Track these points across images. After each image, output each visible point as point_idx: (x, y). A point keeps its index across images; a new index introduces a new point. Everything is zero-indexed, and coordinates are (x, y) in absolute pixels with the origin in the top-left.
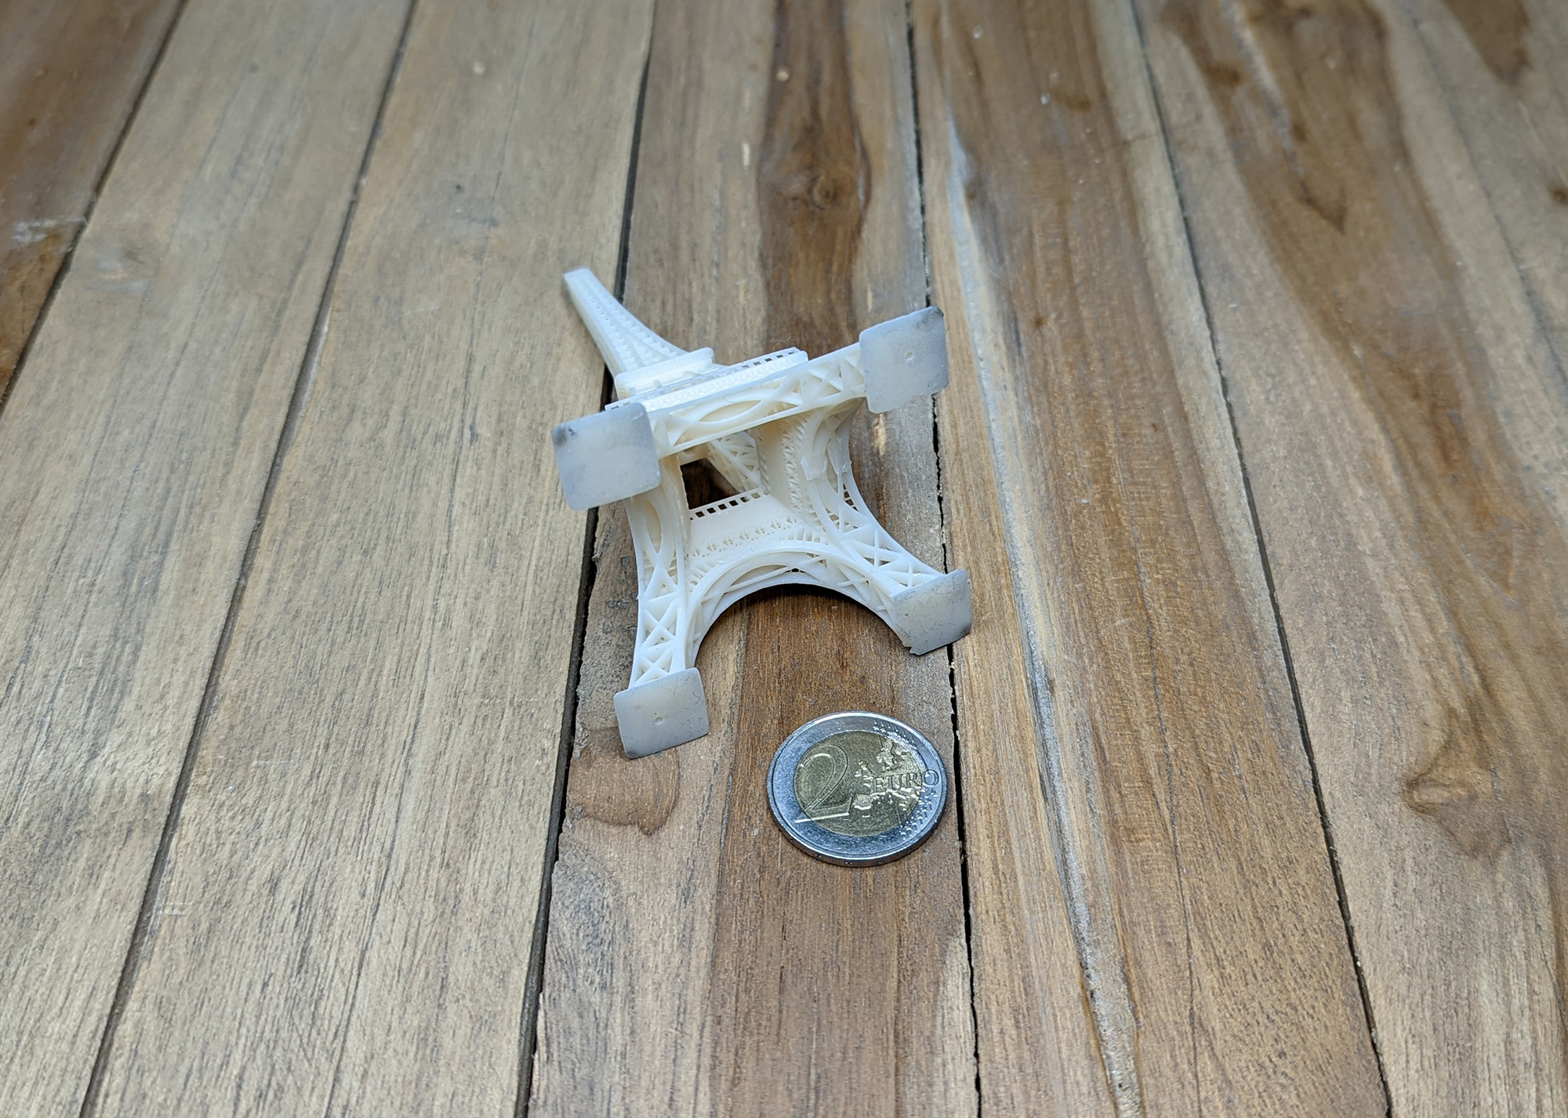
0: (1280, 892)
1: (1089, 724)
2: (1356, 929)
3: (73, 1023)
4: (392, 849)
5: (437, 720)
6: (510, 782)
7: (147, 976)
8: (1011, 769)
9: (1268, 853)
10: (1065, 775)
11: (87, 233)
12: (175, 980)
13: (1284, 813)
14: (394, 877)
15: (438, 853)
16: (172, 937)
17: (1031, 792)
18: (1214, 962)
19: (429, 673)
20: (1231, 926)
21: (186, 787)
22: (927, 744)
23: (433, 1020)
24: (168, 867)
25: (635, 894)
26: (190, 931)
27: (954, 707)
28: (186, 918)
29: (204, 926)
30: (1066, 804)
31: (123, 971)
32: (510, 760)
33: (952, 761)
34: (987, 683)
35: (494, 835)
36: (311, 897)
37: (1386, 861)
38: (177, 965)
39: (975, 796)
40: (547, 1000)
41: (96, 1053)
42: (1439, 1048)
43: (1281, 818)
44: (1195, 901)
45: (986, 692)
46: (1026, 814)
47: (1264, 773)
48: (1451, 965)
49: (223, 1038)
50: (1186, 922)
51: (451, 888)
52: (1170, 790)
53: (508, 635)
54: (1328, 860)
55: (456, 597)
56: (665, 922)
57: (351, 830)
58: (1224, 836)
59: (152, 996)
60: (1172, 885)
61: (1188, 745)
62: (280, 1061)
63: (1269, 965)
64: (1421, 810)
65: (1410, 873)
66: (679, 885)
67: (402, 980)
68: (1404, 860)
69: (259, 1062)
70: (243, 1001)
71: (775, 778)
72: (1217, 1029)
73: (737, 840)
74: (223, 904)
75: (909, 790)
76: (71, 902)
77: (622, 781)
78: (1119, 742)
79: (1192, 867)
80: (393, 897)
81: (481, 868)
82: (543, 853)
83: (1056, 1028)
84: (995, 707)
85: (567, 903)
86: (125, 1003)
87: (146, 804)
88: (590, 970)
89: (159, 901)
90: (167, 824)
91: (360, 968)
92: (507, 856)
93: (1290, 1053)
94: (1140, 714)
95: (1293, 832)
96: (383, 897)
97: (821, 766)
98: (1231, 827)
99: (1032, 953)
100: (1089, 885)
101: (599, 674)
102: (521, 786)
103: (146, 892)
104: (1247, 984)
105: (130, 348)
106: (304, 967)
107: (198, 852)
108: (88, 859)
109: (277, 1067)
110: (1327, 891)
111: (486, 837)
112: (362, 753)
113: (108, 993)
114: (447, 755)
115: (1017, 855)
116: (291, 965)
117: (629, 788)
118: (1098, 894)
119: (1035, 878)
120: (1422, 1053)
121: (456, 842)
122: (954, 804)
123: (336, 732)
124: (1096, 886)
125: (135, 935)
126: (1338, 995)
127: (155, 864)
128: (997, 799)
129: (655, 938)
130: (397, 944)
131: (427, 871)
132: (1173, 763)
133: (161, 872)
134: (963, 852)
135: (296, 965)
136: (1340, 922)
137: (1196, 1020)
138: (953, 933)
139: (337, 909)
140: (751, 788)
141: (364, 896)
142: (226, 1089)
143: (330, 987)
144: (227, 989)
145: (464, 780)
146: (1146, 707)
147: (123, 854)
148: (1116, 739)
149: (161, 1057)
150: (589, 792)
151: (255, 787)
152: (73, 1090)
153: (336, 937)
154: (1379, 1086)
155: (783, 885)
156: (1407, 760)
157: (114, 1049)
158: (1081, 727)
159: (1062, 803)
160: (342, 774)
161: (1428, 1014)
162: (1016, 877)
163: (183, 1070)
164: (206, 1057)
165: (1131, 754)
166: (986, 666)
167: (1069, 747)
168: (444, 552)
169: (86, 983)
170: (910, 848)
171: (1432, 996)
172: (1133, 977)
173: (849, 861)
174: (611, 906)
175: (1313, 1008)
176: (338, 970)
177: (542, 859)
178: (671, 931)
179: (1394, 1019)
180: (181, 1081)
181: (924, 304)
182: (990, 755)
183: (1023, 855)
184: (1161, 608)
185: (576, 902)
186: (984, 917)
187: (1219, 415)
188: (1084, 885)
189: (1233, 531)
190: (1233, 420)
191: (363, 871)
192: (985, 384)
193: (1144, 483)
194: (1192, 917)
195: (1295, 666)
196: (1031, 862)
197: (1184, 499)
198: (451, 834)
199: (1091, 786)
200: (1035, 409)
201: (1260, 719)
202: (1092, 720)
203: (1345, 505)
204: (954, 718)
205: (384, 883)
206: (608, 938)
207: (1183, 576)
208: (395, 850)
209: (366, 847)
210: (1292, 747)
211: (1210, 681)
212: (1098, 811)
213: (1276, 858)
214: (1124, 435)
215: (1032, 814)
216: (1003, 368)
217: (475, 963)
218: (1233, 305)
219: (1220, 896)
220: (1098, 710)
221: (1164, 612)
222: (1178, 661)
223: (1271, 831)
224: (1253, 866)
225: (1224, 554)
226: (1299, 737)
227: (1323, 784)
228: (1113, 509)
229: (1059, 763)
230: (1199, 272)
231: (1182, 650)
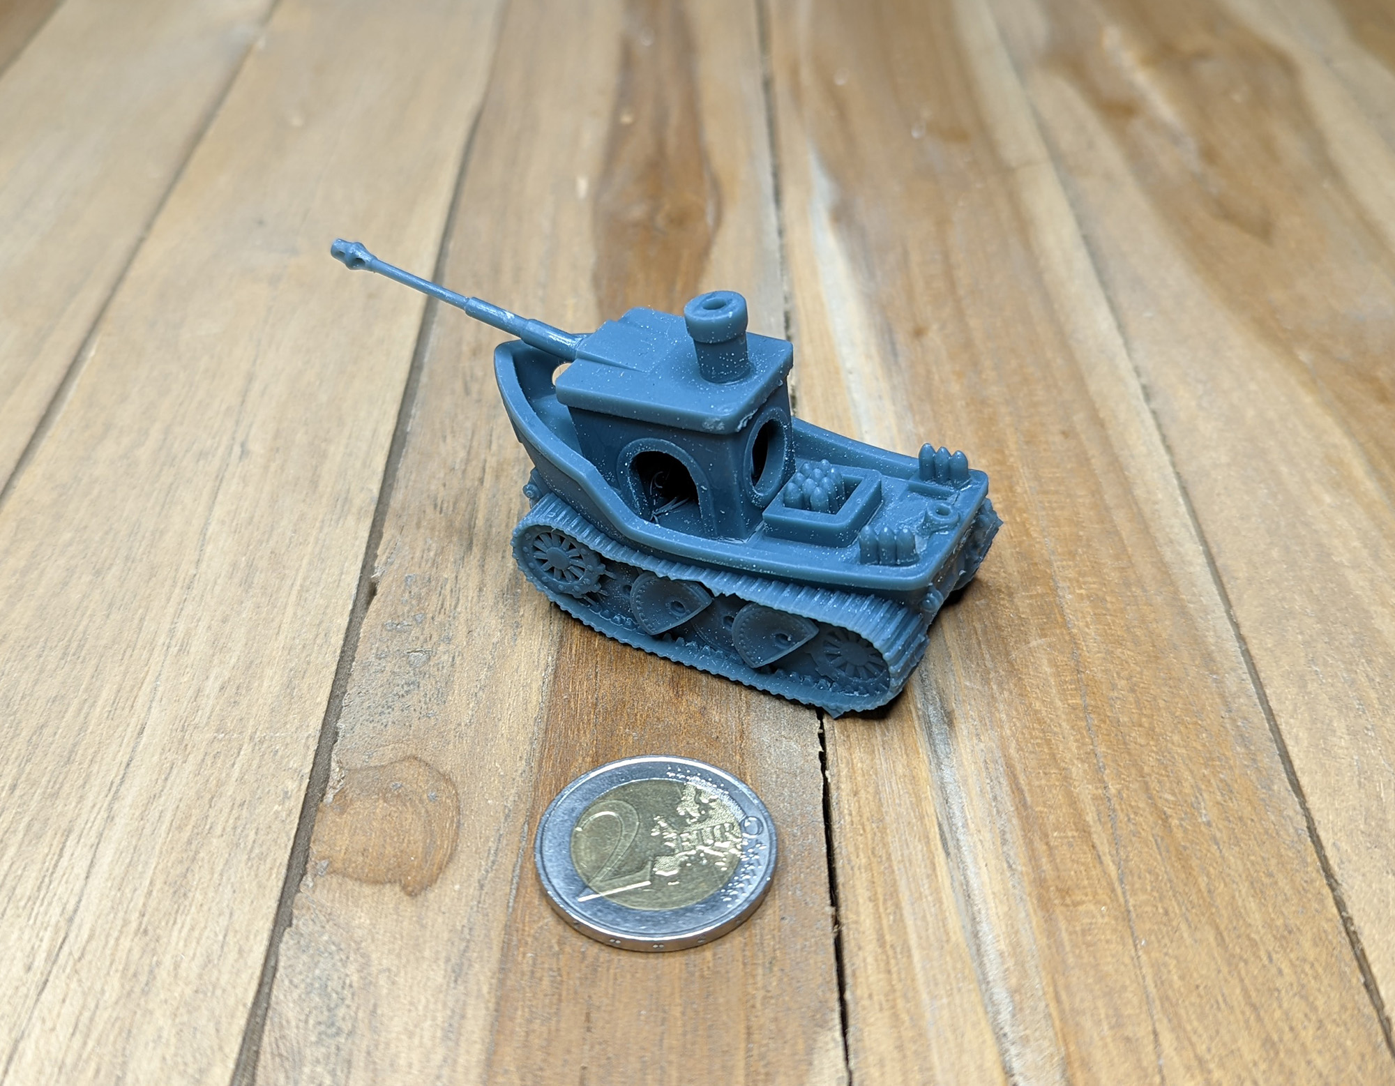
0: (1280, 972)
1: (1001, 761)
4: (75, 911)
5: (156, 758)
6: (239, 831)
8: (899, 814)
9: (1256, 918)
10: (972, 826)
13: (1273, 868)
14: (74, 945)
15: (134, 917)
17: (928, 843)
18: (1195, 1063)
19: (154, 704)
20: (1215, 1016)
25: (389, 970)
27: (822, 743)
32: (242, 805)
33: (820, 807)
35: (211, 894)
39: (851, 849)
43: (1270, 875)
44: (1160, 983)
46: (921, 870)
47: (1241, 819)
50: (1150, 1010)
51: (146, 961)
52: (1115, 841)
53: (258, 661)
54: (1342, 929)
55: (199, 620)
56: (426, 1007)
57: (27, 887)
58: (1194, 897)
60: (1127, 960)
61: (1135, 785)
63: (1275, 1068)
66: (448, 960)
73: (530, 903)
77: (383, 830)
78: (1043, 782)
79: (1153, 938)
80: (68, 970)
81: (189, 935)
82: (272, 917)
85: (296, 981)
88: (319, 1069)
92: (224, 921)
94: (1069, 748)
95: (1289, 892)
96: (54, 971)
98: (1203, 886)
100: (1010, 963)
101: (366, 705)
102: (252, 835)
110: (1347, 969)
111: (199, 896)
112: (55, 795)
114: (163, 798)
115: (909, 922)
117: (392, 838)
118: (1024, 974)
119: (936, 954)
121: (159, 903)
123: (27, 771)
124: (1021, 964)
128: (881, 852)
129: (411, 1028)
130: (63, 1032)
131: (117, 939)
132: (1117, 807)
134: (837, 922)
136: (1369, 1010)
138: (823, 1024)
141: (29, 968)
145: (180, 828)
146: (1077, 741)
148: (1039, 779)
150: (339, 843)
158: (991, 766)
159: (968, 859)
160: (26, 819)
162: (909, 950)
165: (1058, 796)
167: (975, 791)
168: (192, 571)
174: (355, 985)
177: (269, 925)
178: (434, 1019)
181: (782, 319)
182: (871, 798)
183: (919, 923)
184: (1087, 626)
185: (308, 981)
186: (866, 1002)
187: (1142, 422)
188: (1003, 963)
189: (1171, 542)
190: (1159, 426)
191: (34, 940)
192: (856, 396)
193: (1056, 492)
194: (1158, 1003)
195: (1268, 692)
196: (930, 931)
197: (1107, 509)
198: (154, 893)
199: (1008, 836)
200: (918, 418)
201: (1229, 754)
202: (1007, 757)
203: (1309, 513)
204: (823, 757)
205: (58, 955)
206: (347, 1026)
207: (1112, 591)
208: (79, 913)
209: (42, 909)
210: (1275, 787)
211: (1159, 709)
212: (1019, 868)
213: (1270, 926)
214: (1027, 443)
215: (930, 872)
216: (877, 379)
217: (164, 1059)
218: (1148, 314)
219: (1195, 975)
220: (1013, 745)
221: (1091, 631)
222: (1114, 687)
223: (1259, 892)
224: (1239, 937)
225: (1163, 568)
226: (1284, 775)
227: (1322, 834)
228: (1018, 519)
229: (963, 811)
230: (1104, 284)
231: (1118, 674)
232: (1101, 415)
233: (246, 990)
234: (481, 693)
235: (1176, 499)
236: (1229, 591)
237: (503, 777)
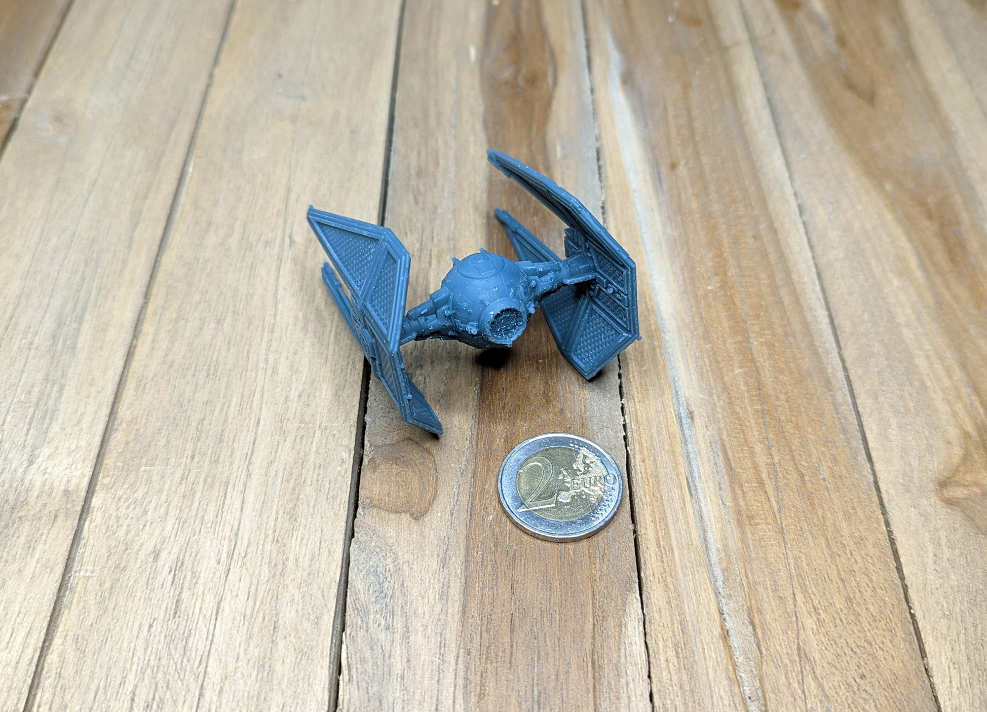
0: (856, 561)
1: (719, 442)
2: (909, 586)
3: (16, 653)
4: (238, 529)
5: (269, 438)
6: (320, 482)
7: (68, 620)
8: (666, 473)
9: (846, 533)
10: (703, 478)
11: (29, 105)
12: (88, 623)
13: (855, 505)
14: (240, 549)
15: (270, 532)
16: (85, 591)
17: (681, 490)
18: (812, 610)
19: (263, 406)
20: (823, 585)
21: (96, 485)
22: (607, 456)
23: (269, 651)
24: (83, 542)
25: (409, 561)
26: (98, 587)
27: (625, 430)
28: (95, 579)
29: (108, 584)
30: (705, 498)
31: (51, 616)
32: (320, 467)
33: (625, 468)
34: (647, 414)
35: (309, 519)
36: (182, 563)
37: (928, 539)
38: (89, 611)
39: (642, 493)
40: (348, 637)
41: (32, 675)
42: (972, 672)
43: (854, 508)
44: (798, 567)
45: (647, 420)
46: (678, 505)
47: (840, 476)
48: (977, 614)
49: (121, 664)
50: (791, 582)
51: (280, 557)
52: (777, 489)
54: (887, 538)
55: (281, 353)
56: (429, 581)
57: (210, 516)
58: (815, 521)
59: (71, 634)
60: (781, 556)
61: (788, 457)
62: (161, 681)
63: (851, 612)
64: (950, 502)
65: (944, 547)
66: (438, 556)
67: (246, 623)
68: (940, 538)
69: (146, 681)
70: (135, 638)
71: (503, 480)
72: (817, 658)
73: (478, 523)
74: (121, 568)
75: (596, 488)
76: (15, 566)
77: (397, 482)
78: (741, 455)
79: (794, 543)
80: (240, 563)
81: (301, 543)
82: (343, 533)
83: (705, 657)
84: (654, 430)
85: (361, 568)
86: (52, 640)
87: (68, 498)
88: (378, 616)
89: (76, 566)
90: (82, 512)
91: (217, 614)
92: (318, 534)
93: (868, 675)
94: (754, 435)
95: (862, 518)
96: (233, 563)
97: (534, 473)
98: (820, 515)
99: (686, 604)
100: (723, 555)
101: (380, 407)
102: (327, 485)
103: (68, 560)
104: (836, 626)
105: (58, 182)
106: (178, 613)
107: (104, 531)
108: (27, 536)
109: (159, 685)
110: (888, 560)
111: (303, 521)
112: (217, 462)
113: (41, 632)
114: (276, 463)
115: (673, 534)
116: (168, 611)
117: (402, 486)
119: (686, 551)
120: (960, 676)
121: (283, 524)
122: (628, 498)
123: (199, 447)
124: (728, 556)
125: (59, 590)
126: (900, 634)
127: (74, 539)
128: (658, 495)
129: (423, 593)
130: (243, 597)
131: (263, 545)
132: (778, 470)
133: (78, 545)
134: (635, 532)
135: (172, 612)
136: (898, 582)
137: (802, 652)
138: (630, 590)
139: (200, 572)
140: (487, 487)
141: (219, 563)
142: (123, 702)
143: (196, 628)
144: (124, 629)
145: (288, 481)
146: (758, 431)
147: (52, 533)
148: (738, 453)
149: (77, 679)
150: (375, 489)
151: (143, 486)
152: (15, 702)
153: (200, 592)
154: (932, 699)
155: (511, 555)
156: (938, 468)
157: (44, 672)
158: (713, 445)
159: (701, 497)
160: (203, 476)
161: (963, 648)
162: (673, 551)
163: (93, 688)
164: (109, 678)
165: (748, 463)
166: (647, 402)
167: (705, 459)
168: (273, 322)
169: (25, 625)
170: (597, 530)
171: (965, 634)
172: (757, 621)
173: (557, 539)
174: (392, 570)
175: (883, 643)
176: (202, 616)
177: (342, 536)
178: (434, 589)
179: (939, 651)
180: (92, 696)
181: (595, 154)
182: (652, 464)
183: (677, 535)
184: (765, 362)
185: (367, 568)
186: (651, 578)
187: (798, 230)
188: (719, 555)
189: (811, 309)
190: (807, 233)
191: (219, 546)
192: (638, 208)
193: (750, 276)
194: (796, 578)
195: (858, 402)
196: (683, 539)
197: (777, 287)
198: (279, 518)
199: (722, 486)
200: (673, 225)
201: (836, 439)
202: (722, 440)
203: (885, 291)
204: (625, 438)
205: (233, 554)
206: (390, 593)
207: (779, 340)
208: (240, 530)
209: (220, 528)
210: (859, 458)
211: (801, 413)
212: (728, 504)
213: (852, 537)
214: (734, 243)
215: (682, 506)
216: (650, 198)
217: (297, 611)
218: (803, 156)
219: (814, 563)
220: (725, 433)
221: (767, 364)
222: (778, 399)
223: (847, 517)
224: (837, 542)
225: (806, 325)
226: (863, 452)
227: (881, 485)
228: (729, 294)
229: (698, 469)
230: (779, 134)
231: (780, 391)
232: (775, 225)
233: (335, 573)
234: (442, 400)
235: (814, 282)
236: (840, 340)
237: (458, 450)
